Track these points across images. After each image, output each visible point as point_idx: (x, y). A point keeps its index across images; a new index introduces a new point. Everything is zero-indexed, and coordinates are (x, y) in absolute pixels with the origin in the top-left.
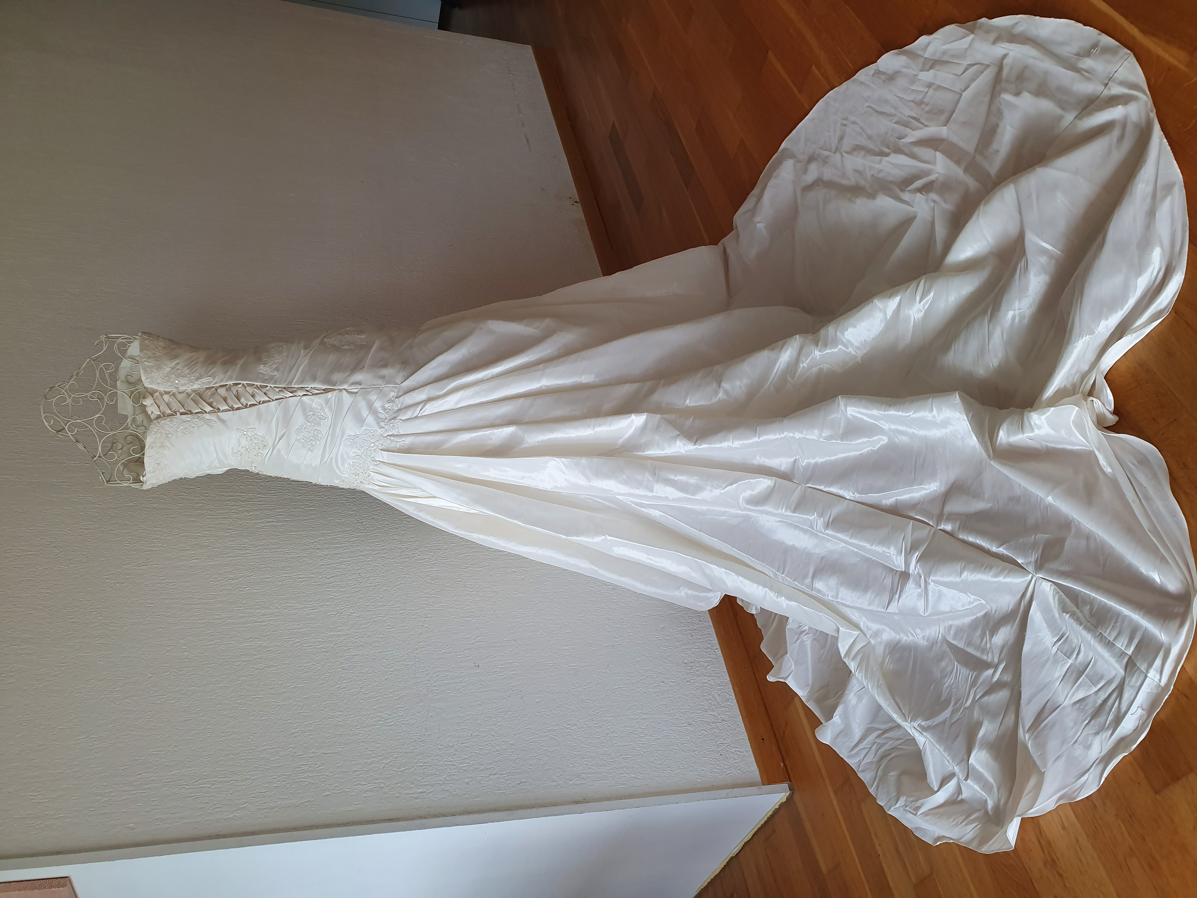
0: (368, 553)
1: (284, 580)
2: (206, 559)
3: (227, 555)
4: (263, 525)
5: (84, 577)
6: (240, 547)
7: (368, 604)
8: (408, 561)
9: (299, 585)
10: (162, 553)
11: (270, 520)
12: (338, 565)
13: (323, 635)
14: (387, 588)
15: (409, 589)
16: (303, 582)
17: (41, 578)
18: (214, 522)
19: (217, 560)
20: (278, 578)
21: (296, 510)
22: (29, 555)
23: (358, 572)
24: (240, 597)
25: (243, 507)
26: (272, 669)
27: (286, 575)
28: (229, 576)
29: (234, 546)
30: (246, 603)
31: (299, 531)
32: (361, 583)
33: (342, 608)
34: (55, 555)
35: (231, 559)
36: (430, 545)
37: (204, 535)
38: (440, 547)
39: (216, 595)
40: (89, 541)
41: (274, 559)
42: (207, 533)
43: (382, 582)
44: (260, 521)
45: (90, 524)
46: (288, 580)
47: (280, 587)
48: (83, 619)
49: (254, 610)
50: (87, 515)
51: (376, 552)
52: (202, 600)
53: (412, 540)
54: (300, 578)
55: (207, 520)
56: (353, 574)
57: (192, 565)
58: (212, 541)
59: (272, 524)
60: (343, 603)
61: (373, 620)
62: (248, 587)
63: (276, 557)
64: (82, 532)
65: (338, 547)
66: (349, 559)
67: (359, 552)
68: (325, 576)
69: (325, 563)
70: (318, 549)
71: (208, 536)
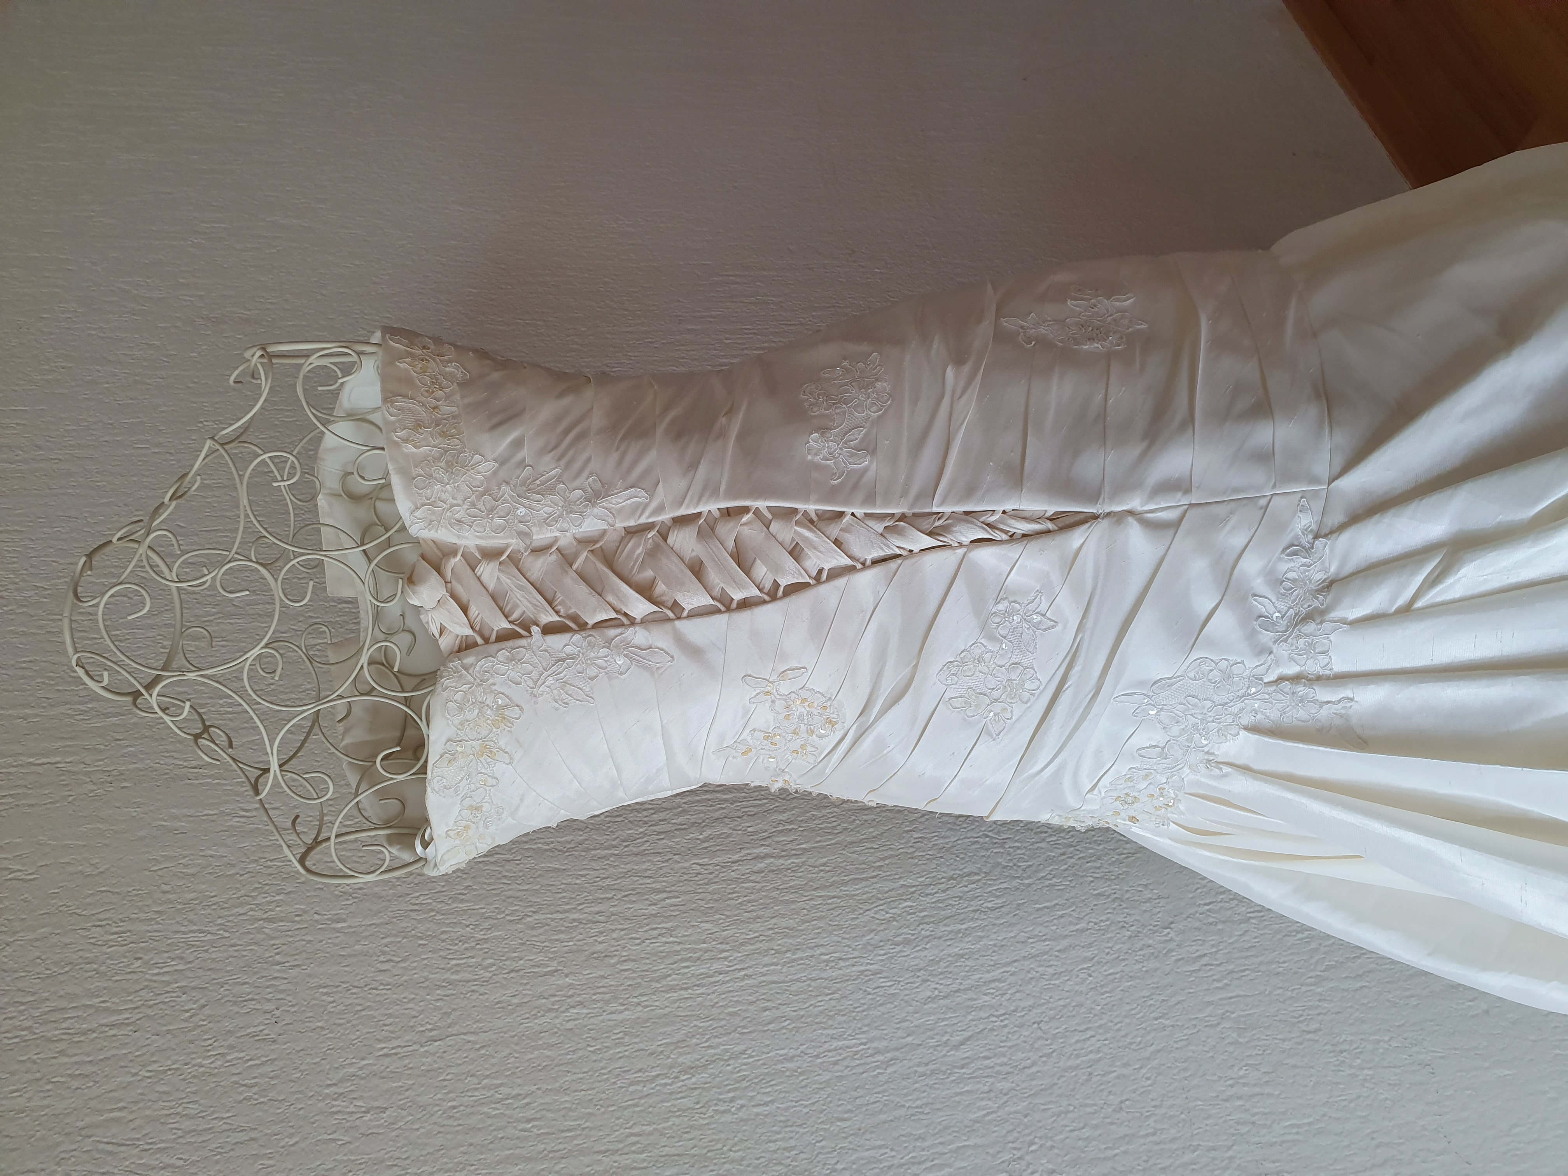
1: (836, 1063)
2: (607, 1002)
3: (664, 982)
4: (743, 869)
5: (271, 1095)
6: (694, 951)
7: (1086, 1133)
8: (1156, 970)
9: (881, 1078)
10: (482, 990)
11: (762, 850)
12: (970, 994)
14: (1125, 1071)
15: (1185, 1070)
16: (888, 1064)
17: (148, 1112)
18: (612, 870)
19: (639, 1004)
20: (817, 1056)
21: (825, 812)
22: (112, 1026)
23: (1032, 1016)
24: (722, 1136)
25: (684, 811)
27: (835, 1044)
28: (680, 1060)
29: (678, 948)
30: (743, 1159)
31: (845, 883)
32: (1048, 1055)
33: (1018, 1154)
34: (185, 1020)
36: (1201, 909)
37: (589, 918)
38: (1229, 913)
40: (278, 963)
41: (794, 988)
42: (601, 908)
43: (1106, 1049)
44: (736, 857)
46: (846, 1063)
47: (829, 1090)
50: (270, 871)
51: (1065, 943)
52: (616, 1158)
53: (1147, 894)
54: (878, 1052)
55: (594, 865)
56: (1021, 1026)
57: (570, 1025)
58: (614, 935)
59: (769, 865)
60: (1015, 1134)
62: (740, 1098)
63: (798, 980)
64: (259, 930)
65: (959, 931)
66: (996, 974)
67: (1019, 946)
68: (945, 1039)
69: (936, 993)
70: (906, 942)
71: (602, 919)
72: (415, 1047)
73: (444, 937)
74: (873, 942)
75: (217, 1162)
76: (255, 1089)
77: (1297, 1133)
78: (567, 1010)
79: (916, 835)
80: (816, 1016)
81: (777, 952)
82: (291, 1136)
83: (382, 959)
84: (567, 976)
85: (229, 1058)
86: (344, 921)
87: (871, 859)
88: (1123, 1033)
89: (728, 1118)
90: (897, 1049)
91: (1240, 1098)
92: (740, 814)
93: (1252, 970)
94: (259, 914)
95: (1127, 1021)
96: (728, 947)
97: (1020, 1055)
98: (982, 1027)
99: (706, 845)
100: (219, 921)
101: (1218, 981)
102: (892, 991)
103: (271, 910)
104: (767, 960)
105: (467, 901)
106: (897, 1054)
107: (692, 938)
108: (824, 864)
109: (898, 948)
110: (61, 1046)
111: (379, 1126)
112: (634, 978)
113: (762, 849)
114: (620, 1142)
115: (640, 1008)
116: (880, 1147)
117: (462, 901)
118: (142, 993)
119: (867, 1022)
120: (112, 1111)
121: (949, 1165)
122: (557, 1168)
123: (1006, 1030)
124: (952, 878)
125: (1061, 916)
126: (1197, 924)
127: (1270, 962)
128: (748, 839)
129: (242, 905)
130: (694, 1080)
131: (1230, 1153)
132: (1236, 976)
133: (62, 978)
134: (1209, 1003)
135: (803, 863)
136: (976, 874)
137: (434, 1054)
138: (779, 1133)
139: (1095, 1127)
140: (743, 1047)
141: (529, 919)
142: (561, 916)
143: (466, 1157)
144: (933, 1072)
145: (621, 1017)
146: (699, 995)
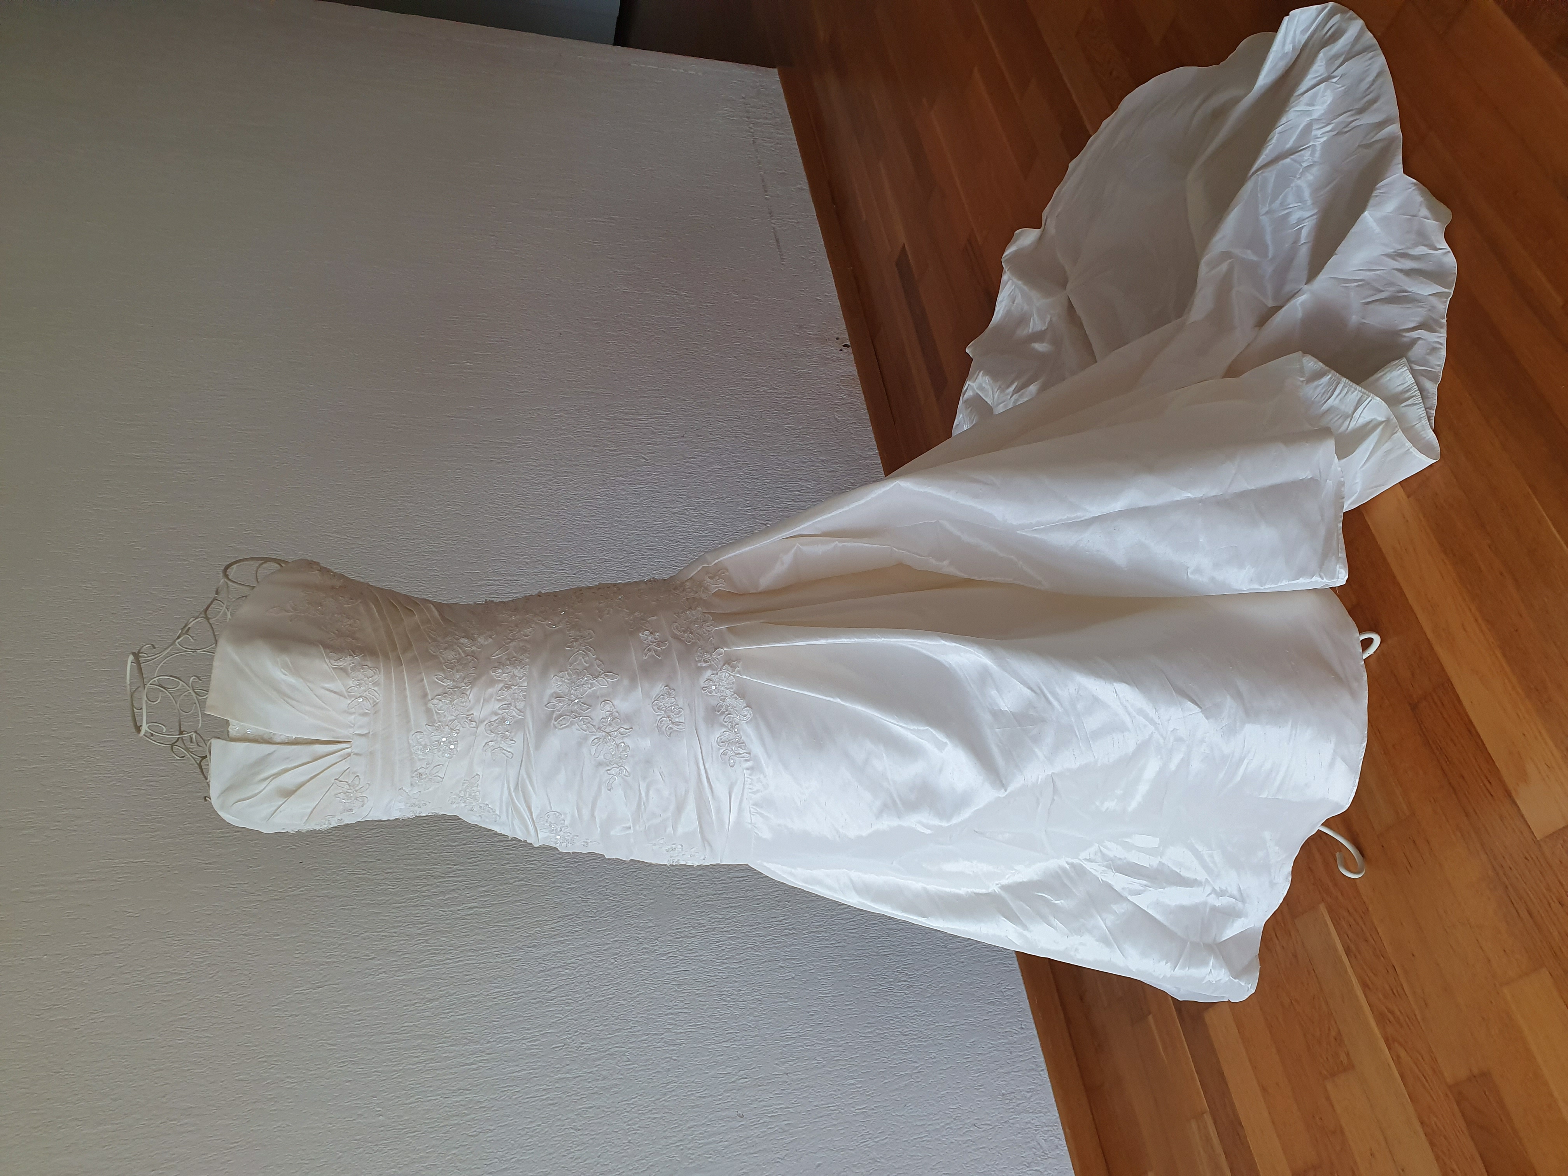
0: (596, 948)
1: (495, 998)
2: (396, 971)
3: (422, 963)
4: (463, 913)
5: (249, 1009)
6: (437, 950)
7: (601, 1028)
8: (647, 959)
9: (515, 1005)
10: (341, 966)
12: (560, 969)
13: (548, 1079)
14: (623, 1003)
15: (650, 1002)
16: (518, 999)
17: (197, 1015)
18: (402, 913)
19: (410, 972)
20: (487, 995)
21: (505, 886)
22: (179, 980)
23: (586, 979)
25: (437, 886)
26: (488, 1135)
27: (496, 990)
28: (427, 996)
29: (429, 948)
30: (450, 1036)
31: (510, 920)
32: (591, 996)
33: (570, 1036)
34: (211, 978)
35: (426, 969)
36: (673, 931)
37: (390, 935)
38: (687, 933)
39: (411, 1026)
40: (250, 954)
41: (480, 966)
42: (395, 930)
43: (617, 993)
44: (460, 908)
45: (249, 927)
46: (499, 998)
47: (491, 1009)
48: (251, 1074)
49: (461, 1046)
50: (245, 913)
51: (607, 946)
52: (396, 1036)
53: (650, 924)
54: (515, 993)
55: (394, 911)
56: (581, 983)
57: (379, 981)
58: (401, 942)
59: (475, 911)
60: (570, 1028)
61: (608, 1052)
62: (451, 1012)
63: (483, 963)
64: (241, 940)
65: (559, 941)
66: (573, 960)
67: (586, 948)
68: (545, 988)
69: (544, 968)
70: (534, 946)
71: (396, 935)
72: (310, 990)
73: (324, 943)
74: (519, 946)
75: (227, 1036)
76: (242, 1007)
77: (694, 1029)
78: (378, 975)
79: (547, 897)
80: (489, 978)
81: (475, 950)
82: (258, 1026)
83: (297, 952)
84: (379, 960)
85: (231, 993)
86: (278, 935)
87: (524, 908)
88: (626, 986)
89: (446, 1020)
90: (523, 993)
91: (672, 1014)
92: (463, 888)
93: (691, 959)
94: (240, 932)
95: (629, 981)
96: (452, 948)
97: (578, 996)
98: (563, 983)
99: (446, 902)
100: (223, 935)
101: (675, 964)
102: (524, 967)
103: (246, 931)
104: (470, 954)
105: (335, 927)
106: (523, 994)
107: (436, 944)
108: (500, 911)
109: (530, 949)
110: (157, 988)
111: (294, 1022)
112: (408, 962)
113: (472, 904)
114: (398, 1029)
115: (410, 974)
116: (510, 1033)
117: (333, 927)
118: (191, 966)
119: (511, 981)
120: (182, 1015)
121: (539, 1040)
122: (371, 1039)
123: (573, 985)
124: (560, 917)
125: (608, 935)
126: (670, 938)
127: (701, 956)
128: (466, 899)
129: (233, 928)
130: (432, 1004)
131: (662, 1036)
132: (683, 962)
133: (156, 959)
134: (668, 974)
135: (491, 911)
136: (572, 915)
137: (319, 993)
138: (467, 1026)
139: (606, 1026)
140: (454, 991)
141: (363, 935)
142: (378, 934)
143: (332, 1035)
144: (538, 1002)
145: (402, 978)
146: (437, 969)
